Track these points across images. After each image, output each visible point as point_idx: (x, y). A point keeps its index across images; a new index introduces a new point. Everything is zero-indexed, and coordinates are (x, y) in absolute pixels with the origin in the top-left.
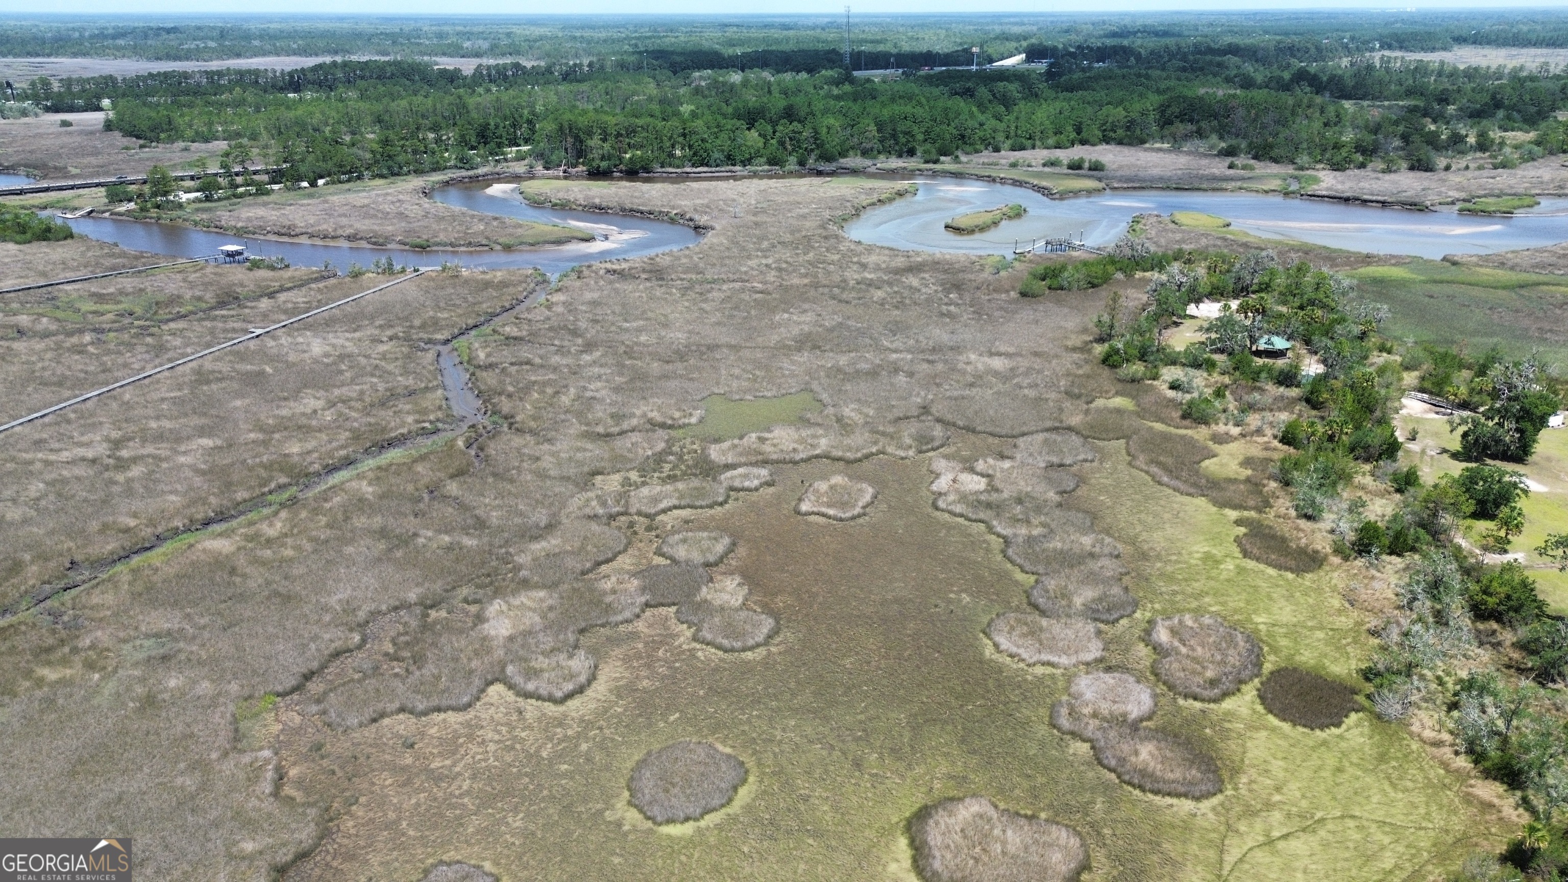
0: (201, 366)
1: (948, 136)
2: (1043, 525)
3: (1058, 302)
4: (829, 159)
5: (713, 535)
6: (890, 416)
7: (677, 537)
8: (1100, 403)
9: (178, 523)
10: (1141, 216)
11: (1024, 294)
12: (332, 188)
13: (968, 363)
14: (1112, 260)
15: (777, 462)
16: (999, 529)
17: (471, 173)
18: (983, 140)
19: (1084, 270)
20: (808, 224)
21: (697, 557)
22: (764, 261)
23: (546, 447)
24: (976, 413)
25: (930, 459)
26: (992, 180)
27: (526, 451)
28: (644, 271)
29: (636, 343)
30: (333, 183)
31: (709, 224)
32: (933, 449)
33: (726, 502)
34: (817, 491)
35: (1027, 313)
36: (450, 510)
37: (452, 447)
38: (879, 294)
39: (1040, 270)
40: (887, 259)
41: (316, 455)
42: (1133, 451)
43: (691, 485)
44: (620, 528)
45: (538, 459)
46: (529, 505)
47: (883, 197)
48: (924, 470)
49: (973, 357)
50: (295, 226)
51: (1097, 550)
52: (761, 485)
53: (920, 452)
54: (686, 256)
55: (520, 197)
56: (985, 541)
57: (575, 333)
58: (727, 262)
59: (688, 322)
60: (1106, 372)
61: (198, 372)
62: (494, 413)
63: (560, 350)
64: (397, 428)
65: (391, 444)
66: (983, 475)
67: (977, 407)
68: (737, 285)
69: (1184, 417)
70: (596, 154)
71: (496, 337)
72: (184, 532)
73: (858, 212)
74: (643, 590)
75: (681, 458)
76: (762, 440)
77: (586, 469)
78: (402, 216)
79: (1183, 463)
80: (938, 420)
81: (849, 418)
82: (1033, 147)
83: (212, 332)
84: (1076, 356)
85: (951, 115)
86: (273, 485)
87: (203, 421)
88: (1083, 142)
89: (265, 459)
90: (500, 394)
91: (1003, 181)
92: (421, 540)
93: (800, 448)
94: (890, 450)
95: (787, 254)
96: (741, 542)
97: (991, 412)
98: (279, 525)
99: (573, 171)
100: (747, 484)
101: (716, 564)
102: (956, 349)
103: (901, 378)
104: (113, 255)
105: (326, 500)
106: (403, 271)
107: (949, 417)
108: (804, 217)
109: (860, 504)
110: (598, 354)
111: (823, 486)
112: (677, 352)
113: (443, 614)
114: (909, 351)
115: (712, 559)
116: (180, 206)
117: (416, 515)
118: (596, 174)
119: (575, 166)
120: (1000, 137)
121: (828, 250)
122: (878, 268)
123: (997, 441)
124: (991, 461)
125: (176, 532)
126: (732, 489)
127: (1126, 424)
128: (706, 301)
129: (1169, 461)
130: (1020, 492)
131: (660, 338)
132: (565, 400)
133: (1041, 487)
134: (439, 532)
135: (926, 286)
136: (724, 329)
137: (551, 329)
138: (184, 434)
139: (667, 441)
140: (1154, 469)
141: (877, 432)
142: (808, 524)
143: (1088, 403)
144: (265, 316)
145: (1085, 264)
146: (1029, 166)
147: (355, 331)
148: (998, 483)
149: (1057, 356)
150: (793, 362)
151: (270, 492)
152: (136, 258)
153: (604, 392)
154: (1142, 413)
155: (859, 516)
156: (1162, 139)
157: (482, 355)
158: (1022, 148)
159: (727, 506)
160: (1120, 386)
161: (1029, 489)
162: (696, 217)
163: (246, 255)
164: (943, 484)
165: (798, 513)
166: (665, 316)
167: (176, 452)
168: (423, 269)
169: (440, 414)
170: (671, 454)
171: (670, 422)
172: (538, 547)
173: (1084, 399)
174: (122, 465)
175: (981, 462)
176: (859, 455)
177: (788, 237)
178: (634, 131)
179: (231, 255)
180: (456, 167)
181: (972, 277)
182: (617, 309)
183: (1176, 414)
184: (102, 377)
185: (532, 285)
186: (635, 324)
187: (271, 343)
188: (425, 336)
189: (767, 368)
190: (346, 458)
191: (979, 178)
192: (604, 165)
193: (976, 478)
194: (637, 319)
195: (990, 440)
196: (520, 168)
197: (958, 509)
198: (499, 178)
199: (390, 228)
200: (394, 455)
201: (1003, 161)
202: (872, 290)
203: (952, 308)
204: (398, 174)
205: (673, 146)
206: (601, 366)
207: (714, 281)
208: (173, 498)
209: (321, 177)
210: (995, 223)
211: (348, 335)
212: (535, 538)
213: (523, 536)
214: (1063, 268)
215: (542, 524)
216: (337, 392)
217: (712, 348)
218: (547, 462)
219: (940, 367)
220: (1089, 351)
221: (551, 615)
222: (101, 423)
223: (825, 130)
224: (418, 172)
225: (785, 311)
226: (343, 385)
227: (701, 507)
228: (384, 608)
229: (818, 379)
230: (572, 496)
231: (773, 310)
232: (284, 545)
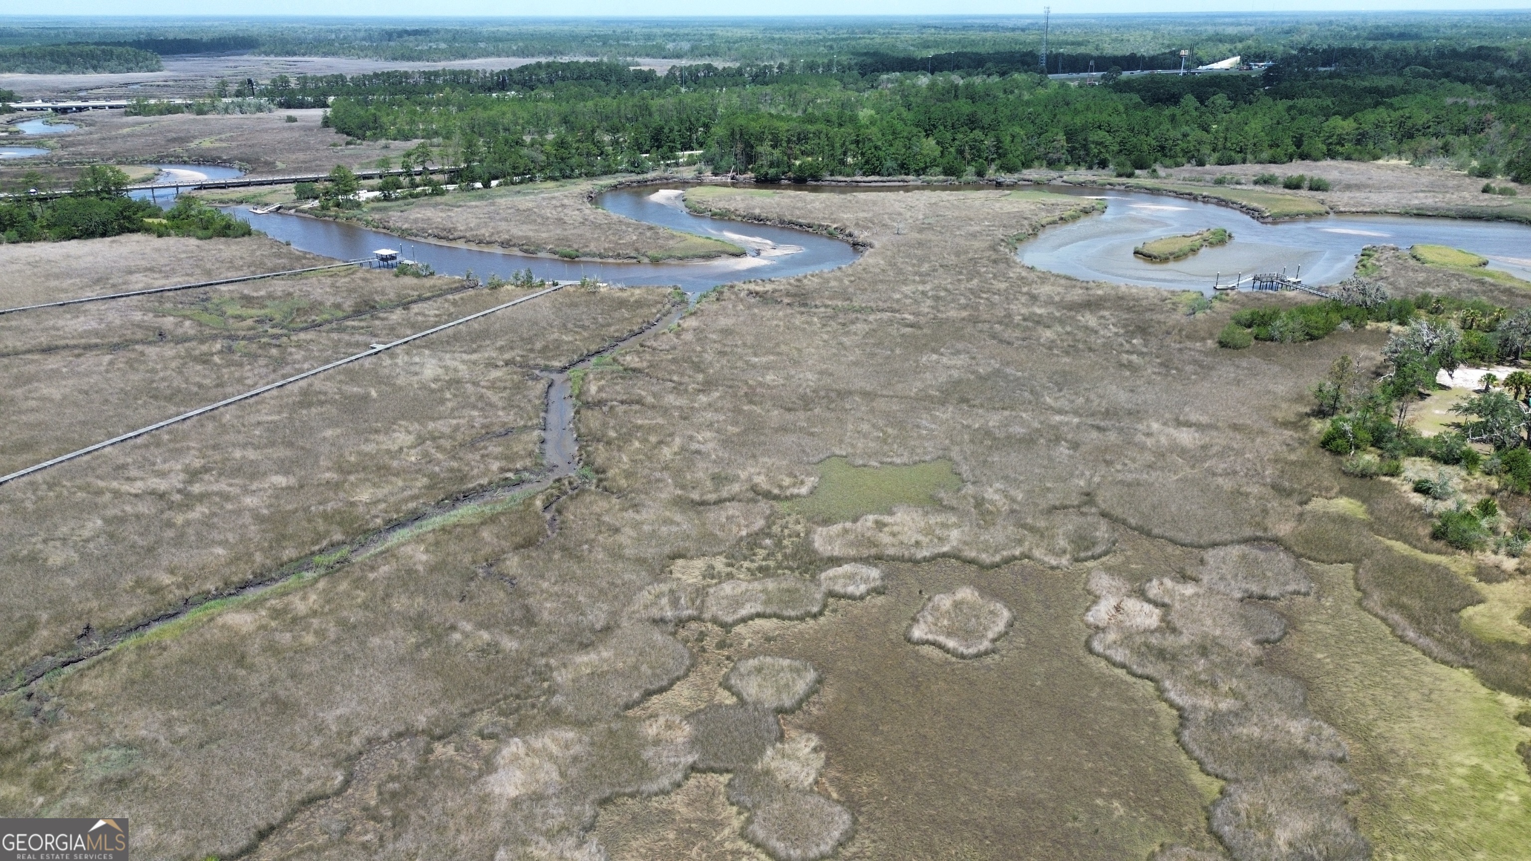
0: (310, 385)
1: (1145, 147)
2: (1234, 693)
3: (1267, 356)
4: (1011, 170)
5: (797, 664)
6: (1043, 504)
7: (753, 663)
8: (1317, 504)
9: (210, 586)
10: (1374, 249)
11: (1223, 344)
12: (503, 190)
13: (1149, 435)
14: (1337, 306)
15: (894, 558)
16: (1172, 695)
17: (640, 177)
18: (1185, 152)
19: (1301, 319)
20: (976, 244)
21: (769, 698)
22: (920, 288)
23: (630, 514)
24: (1154, 507)
25: (1089, 571)
26: (1194, 198)
27: (606, 518)
28: (788, 294)
29: (761, 385)
30: (506, 184)
31: (869, 241)
32: (1094, 558)
33: (821, 613)
34: (936, 608)
35: (1226, 370)
36: (502, 594)
37: (529, 505)
38: (1048, 334)
39: (1246, 314)
40: (1060, 289)
41: (383, 506)
42: (1363, 583)
43: (784, 585)
44: (686, 641)
45: (617, 530)
46: (590, 596)
47: (1066, 214)
48: (1079, 587)
49: (1155, 426)
50: (455, 229)
51: (1311, 747)
52: (868, 593)
53: (1077, 560)
54: (836, 279)
55: (682, 204)
56: (1152, 712)
57: (698, 367)
58: (880, 286)
59: (823, 360)
60: (1327, 459)
61: (305, 393)
62: (587, 464)
63: (678, 389)
64: (478, 477)
65: (466, 496)
66: (1156, 604)
67: (1155, 499)
68: (886, 315)
69: (1436, 536)
70: (764, 161)
71: (615, 367)
72: (215, 597)
73: (1035, 231)
74: (693, 743)
75: (779, 544)
76: (880, 525)
77: (667, 550)
78: (560, 221)
79: (1435, 610)
80: (1104, 515)
81: (992, 502)
82: (1244, 161)
83: (336, 344)
84: (1288, 433)
85: (1152, 125)
86: (325, 543)
87: (287, 453)
88: (1303, 157)
89: (329, 507)
90: (598, 441)
91: (1206, 200)
92: (457, 636)
93: (925, 540)
94: (1037, 553)
95: (947, 281)
96: (830, 679)
97: (1173, 508)
98: (313, 597)
99: (741, 177)
100: (851, 589)
101: (791, 711)
102: (1135, 414)
103: (1063, 451)
104: (279, 256)
105: (372, 569)
106: (542, 284)
107: (1118, 512)
108: (974, 235)
109: (991, 635)
110: (717, 394)
111: (945, 602)
112: (803, 397)
113: (450, 750)
114: (1076, 413)
115: (788, 703)
116: (358, 205)
117: (463, 599)
118: (765, 182)
119: (742, 172)
120: (1206, 150)
121: (995, 277)
122: (1050, 302)
123: (1178, 551)
124: (1168, 583)
125: (206, 597)
126: (831, 594)
127: (1354, 540)
128: (847, 334)
129: (1416, 604)
130: (1205, 636)
131: (789, 378)
132: (667, 453)
133: (1234, 632)
134: (481, 625)
135: (1106, 327)
136: (861, 371)
137: (674, 361)
138: (262, 469)
139: (767, 518)
140: (1395, 617)
141: (1024, 526)
142: (919, 657)
143: (1301, 503)
144: (392, 330)
145: (1304, 310)
146: (1238, 183)
147: (474, 351)
148: (1174, 617)
149: (1262, 432)
150: (934, 419)
151: (321, 551)
152: (299, 259)
153: (710, 445)
154: (1376, 525)
155: (986, 653)
156: (1400, 153)
157: (593, 389)
158: (1231, 162)
159: (822, 620)
160: (1345, 482)
161: (1218, 632)
162: (856, 233)
163: (399, 259)
164: (1101, 612)
165: (909, 640)
166: (799, 350)
167: (246, 491)
168: (562, 283)
169: (528, 462)
170: (769, 535)
171: (776, 491)
172: (585, 660)
173: (1296, 498)
174: (189, 501)
175: (1155, 582)
176: (998, 558)
177: (952, 260)
178: (806, 138)
179: (384, 259)
180: (627, 171)
181: (1161, 317)
182: (750, 340)
183: (1425, 531)
184: (213, 392)
185: (668, 306)
186: (764, 359)
187: (387, 362)
188: (541, 362)
189: (900, 425)
190: (414, 511)
191: (1179, 195)
192: (772, 172)
193: (1147, 607)
194: (767, 353)
195: (1170, 549)
196: (688, 173)
197: (1119, 655)
198: (666, 183)
199: (544, 235)
200: (467, 511)
201: (1208, 177)
202: (1040, 329)
203: (1134, 357)
204: (569, 177)
205: (845, 153)
206: (716, 410)
207: (861, 310)
208: (220, 551)
209: (496, 178)
210: (1194, 251)
211: (466, 357)
212: (585, 647)
213: (572, 642)
214: (1275, 315)
215: (598, 627)
216: (431, 425)
217: (843, 394)
218: (626, 537)
219: (1112, 437)
220: (1305, 428)
221: (573, 772)
222: (188, 448)
223: (1009, 138)
224: (590, 175)
225: (934, 351)
226: (439, 418)
227: (790, 618)
228: (385, 733)
229: (960, 444)
230: (641, 589)
231: (921, 349)
232: (306, 629)
